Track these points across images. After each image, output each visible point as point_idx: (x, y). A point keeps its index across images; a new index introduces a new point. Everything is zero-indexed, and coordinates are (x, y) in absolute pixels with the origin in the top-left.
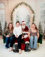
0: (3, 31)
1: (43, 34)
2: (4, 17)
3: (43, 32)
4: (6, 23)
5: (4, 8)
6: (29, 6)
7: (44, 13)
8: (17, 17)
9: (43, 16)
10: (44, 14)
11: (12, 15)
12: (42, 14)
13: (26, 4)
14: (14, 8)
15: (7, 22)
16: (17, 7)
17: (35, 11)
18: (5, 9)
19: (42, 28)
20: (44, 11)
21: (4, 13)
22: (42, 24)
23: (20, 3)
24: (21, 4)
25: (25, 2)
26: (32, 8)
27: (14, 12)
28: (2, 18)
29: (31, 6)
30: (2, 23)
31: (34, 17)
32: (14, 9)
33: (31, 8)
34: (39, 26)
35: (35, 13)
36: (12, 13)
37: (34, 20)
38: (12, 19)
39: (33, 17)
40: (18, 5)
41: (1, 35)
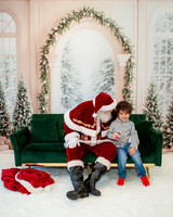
0: (11, 120)
1: (162, 129)
2: (12, 66)
3: (164, 120)
4: (22, 90)
5: (14, 31)
6: (112, 26)
7: (169, 53)
8: (66, 64)
9: (163, 63)
10: (167, 55)
11: (44, 58)
12: (160, 55)
13: (99, 18)
14: (51, 33)
15: (26, 86)
16: (63, 26)
17: (132, 43)
18: (17, 35)
19: (159, 108)
20: (166, 45)
21: (14, 52)
22: (161, 93)
23: (74, 13)
24: (79, 15)
25: (96, 10)
26: (120, 31)
27: (51, 48)
28: (7, 71)
29: (118, 24)
30: (5, 91)
31: (129, 66)
32: (51, 36)
33: (117, 30)
34: (149, 98)
35: (134, 49)
36: (45, 50)
37: (128, 77)
38: (44, 76)
39: (125, 65)
40: (70, 20)
41: (4, 134)
